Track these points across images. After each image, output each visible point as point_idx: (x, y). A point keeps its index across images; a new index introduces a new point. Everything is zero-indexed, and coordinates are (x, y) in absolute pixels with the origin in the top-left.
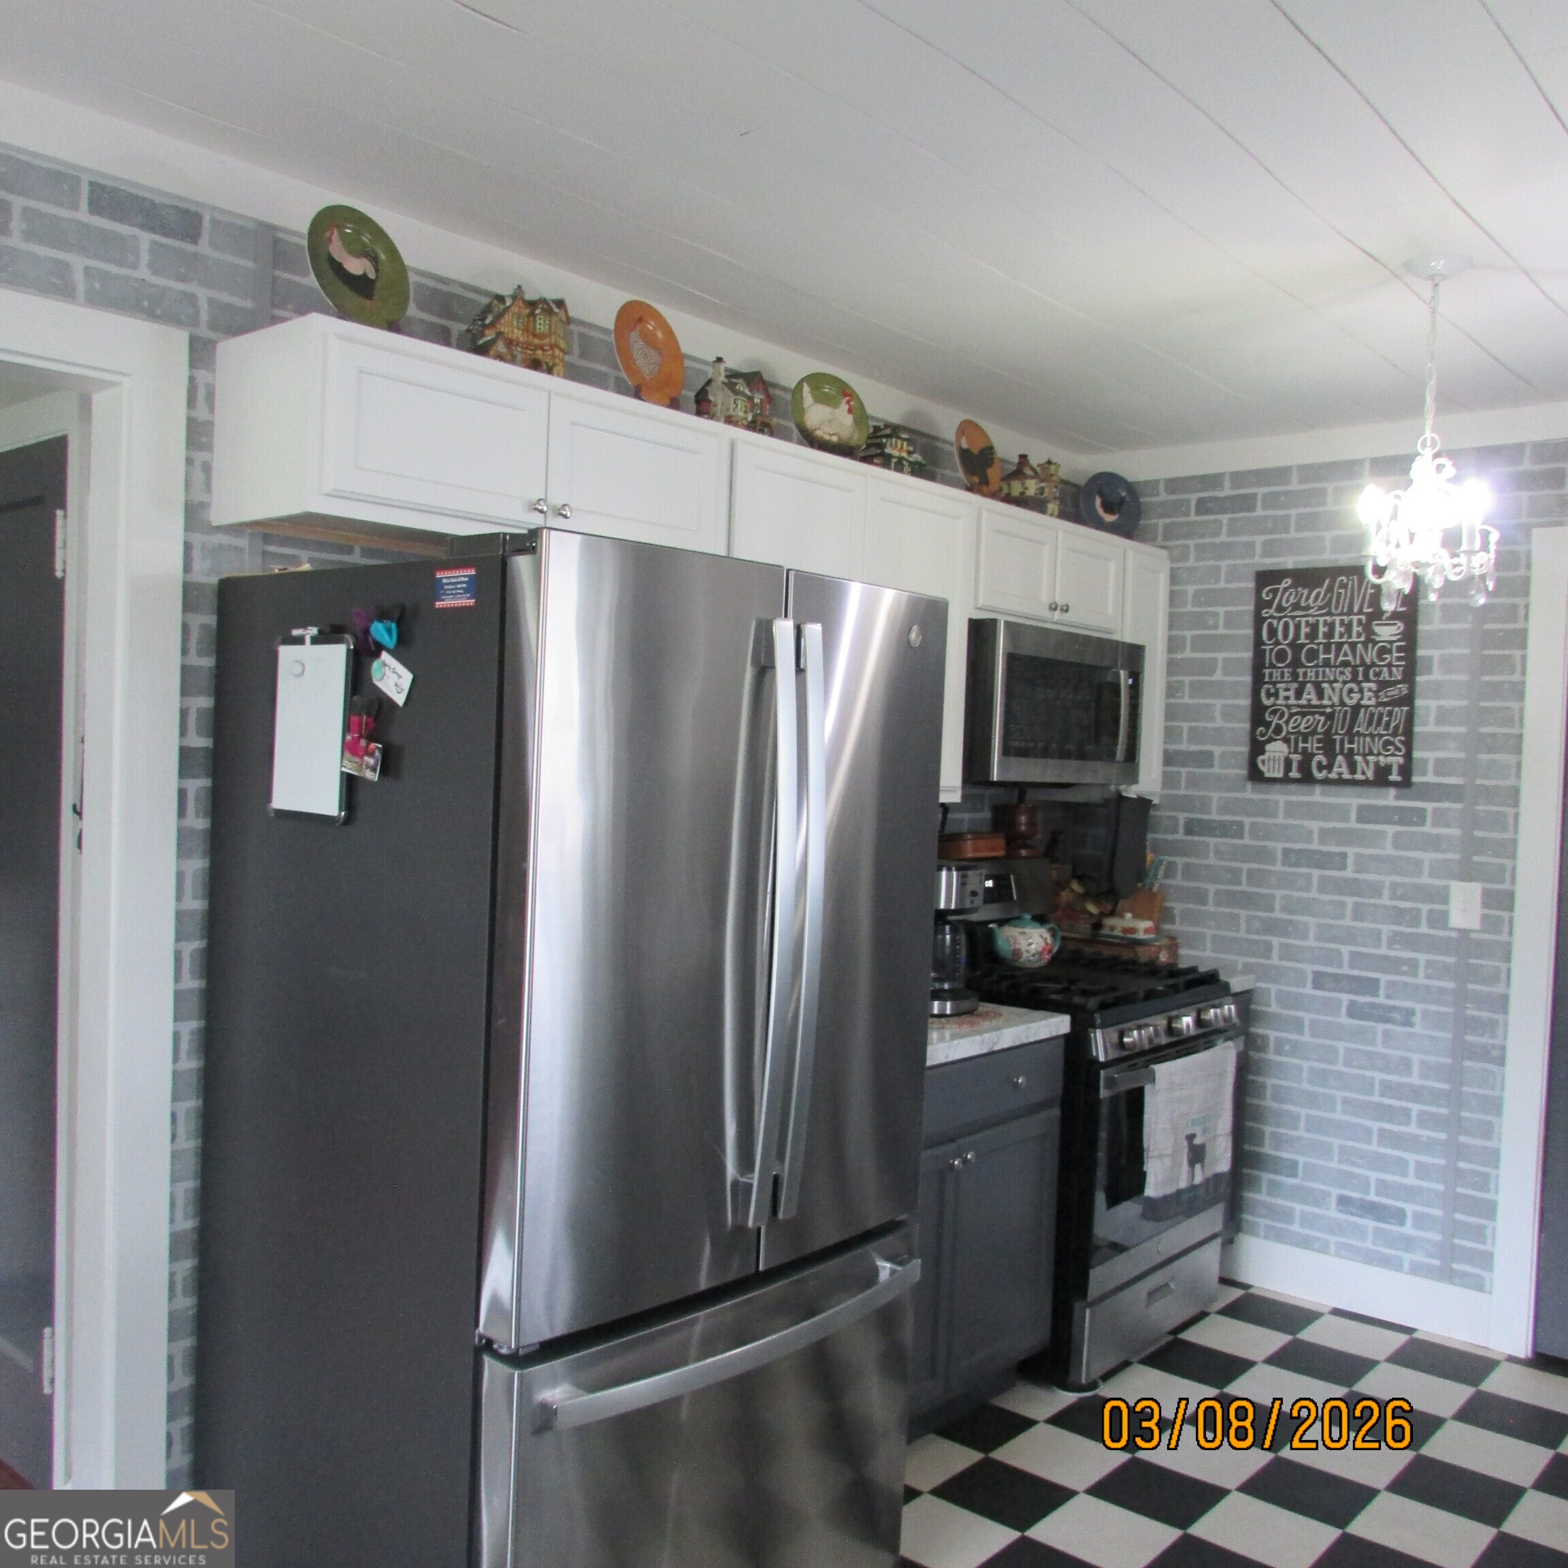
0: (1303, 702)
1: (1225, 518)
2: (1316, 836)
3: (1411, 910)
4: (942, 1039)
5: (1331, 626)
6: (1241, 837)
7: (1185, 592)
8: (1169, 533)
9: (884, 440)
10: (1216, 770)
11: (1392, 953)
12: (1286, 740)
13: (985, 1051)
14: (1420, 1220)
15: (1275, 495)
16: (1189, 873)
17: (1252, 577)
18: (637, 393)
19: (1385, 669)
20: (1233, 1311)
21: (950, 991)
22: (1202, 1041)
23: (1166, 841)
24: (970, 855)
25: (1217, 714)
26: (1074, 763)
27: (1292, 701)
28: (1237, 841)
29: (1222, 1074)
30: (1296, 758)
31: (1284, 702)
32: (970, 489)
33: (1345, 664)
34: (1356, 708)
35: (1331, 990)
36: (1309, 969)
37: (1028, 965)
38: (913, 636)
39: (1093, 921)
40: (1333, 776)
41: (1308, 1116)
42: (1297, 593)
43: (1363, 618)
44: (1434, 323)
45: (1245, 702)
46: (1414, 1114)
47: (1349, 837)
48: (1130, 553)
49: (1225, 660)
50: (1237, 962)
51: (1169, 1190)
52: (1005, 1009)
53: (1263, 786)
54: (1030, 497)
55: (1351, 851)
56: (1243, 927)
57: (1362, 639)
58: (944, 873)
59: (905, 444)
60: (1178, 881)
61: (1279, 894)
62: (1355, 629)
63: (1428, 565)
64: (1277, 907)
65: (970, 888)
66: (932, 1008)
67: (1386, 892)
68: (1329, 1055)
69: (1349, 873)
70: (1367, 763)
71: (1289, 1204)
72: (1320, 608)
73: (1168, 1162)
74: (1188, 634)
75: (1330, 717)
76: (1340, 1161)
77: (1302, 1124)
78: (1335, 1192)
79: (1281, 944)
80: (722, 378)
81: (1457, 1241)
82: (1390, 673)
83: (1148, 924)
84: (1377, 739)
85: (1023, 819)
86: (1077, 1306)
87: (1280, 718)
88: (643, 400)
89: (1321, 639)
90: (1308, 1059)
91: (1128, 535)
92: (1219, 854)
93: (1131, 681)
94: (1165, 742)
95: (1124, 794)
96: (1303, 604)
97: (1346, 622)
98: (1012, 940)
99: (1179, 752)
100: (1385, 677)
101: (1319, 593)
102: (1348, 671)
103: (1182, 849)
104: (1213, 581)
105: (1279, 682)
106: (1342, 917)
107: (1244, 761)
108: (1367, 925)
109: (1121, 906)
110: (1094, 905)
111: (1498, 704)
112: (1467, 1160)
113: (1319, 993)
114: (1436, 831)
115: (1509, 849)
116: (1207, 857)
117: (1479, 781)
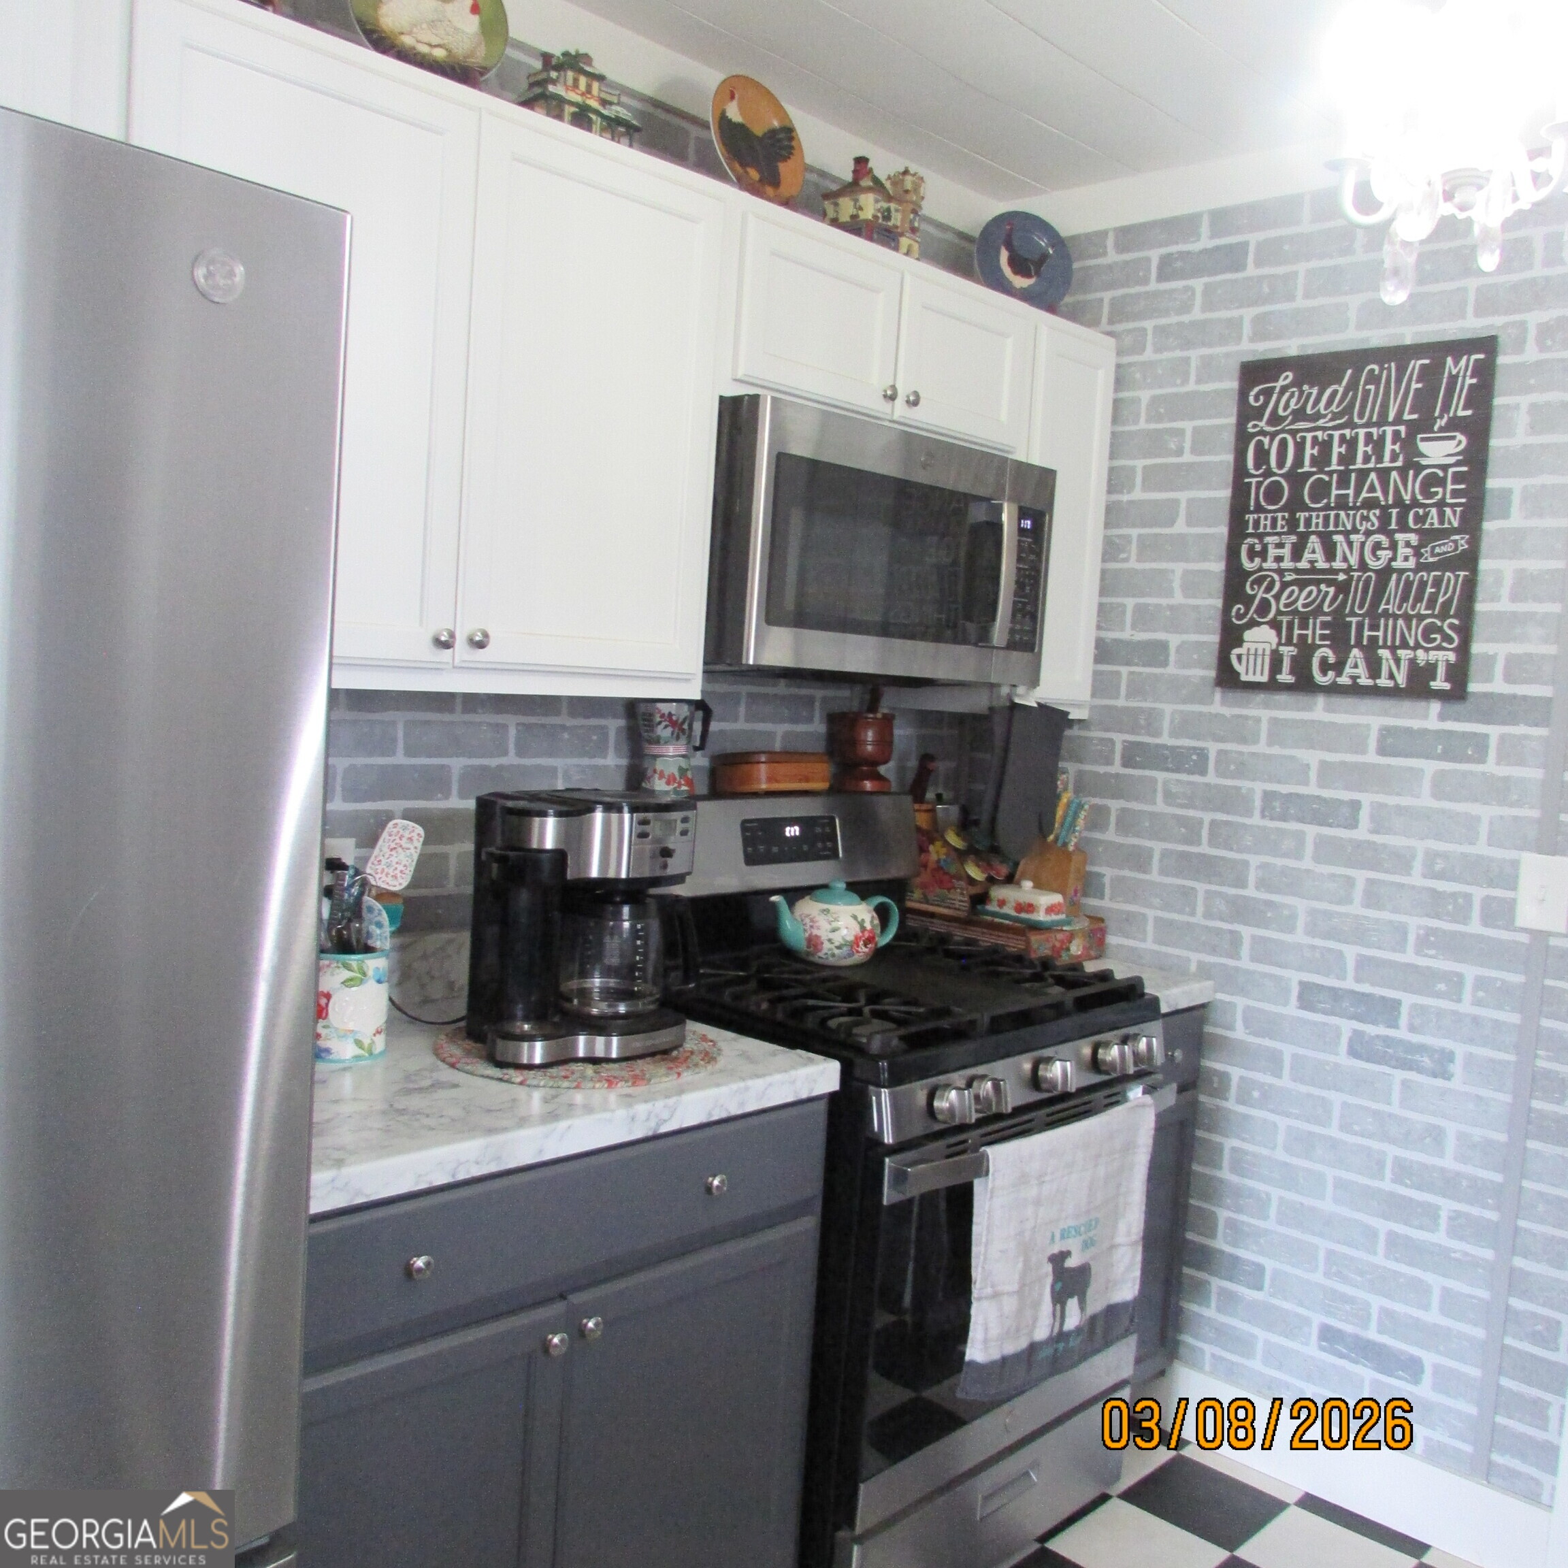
0: (1304, 565)
1: (1198, 284)
2: (1313, 775)
3: (1454, 895)
5: (1352, 444)
6: (1203, 771)
7: (1137, 401)
8: (1120, 312)
9: (557, 76)
10: (1171, 670)
11: (1422, 962)
12: (1275, 625)
13: (638, 1134)
14: (1445, 1381)
15: (1278, 243)
16: (1127, 823)
17: (1236, 373)
19: (1434, 511)
20: (1147, 1492)
21: (631, 1015)
22: (1101, 1094)
23: (1096, 774)
24: (763, 786)
25: (1176, 584)
27: (1287, 564)
28: (1196, 779)
29: (1129, 1147)
30: (1288, 651)
31: (1275, 566)
33: (1370, 504)
34: (1385, 573)
35: (1325, 1012)
36: (1294, 978)
39: (974, 890)
40: (1344, 680)
41: (1282, 1200)
42: (1301, 392)
43: (1402, 429)
45: (1218, 567)
46: (1444, 1215)
47: (1362, 776)
48: (1044, 331)
49: (1190, 502)
51: (1013, 1347)
52: (734, 1046)
53: (1233, 695)
54: (867, 221)
55: (1366, 799)
56: (1200, 909)
57: (1399, 463)
58: (599, 817)
59: (595, 85)
60: (1110, 835)
61: (1254, 860)
62: (1389, 446)
64: (1252, 878)
66: (574, 1046)
67: (1418, 865)
68: (1319, 1110)
69: (1362, 833)
70: (1397, 661)
71: (1248, 1328)
72: (1336, 416)
73: (1010, 1304)
74: (1140, 464)
75: (1343, 588)
76: (1327, 1274)
77: (1273, 1212)
78: (1318, 1319)
79: (1254, 938)
81: (1501, 1420)
82: (1441, 515)
83: (1057, 898)
84: (1414, 622)
85: (870, 735)
86: (840, 1539)
87: (1269, 589)
89: (1334, 465)
90: (1286, 1114)
91: (1051, 309)
92: (1169, 797)
93: (1027, 524)
94: (1099, 628)
95: (1017, 701)
96: (1309, 411)
97: (1375, 438)
98: (807, 920)
99: (1117, 641)
100: (1432, 524)
101: (1335, 393)
102: (1374, 514)
103: (1116, 788)
104: (1179, 381)
105: (1269, 534)
106: (1348, 900)
107: (1212, 658)
108: (1386, 915)
109: (1020, 868)
110: (978, 866)
112: (1526, 1296)
113: (1308, 1015)
114: (1503, 771)
116: (1152, 801)
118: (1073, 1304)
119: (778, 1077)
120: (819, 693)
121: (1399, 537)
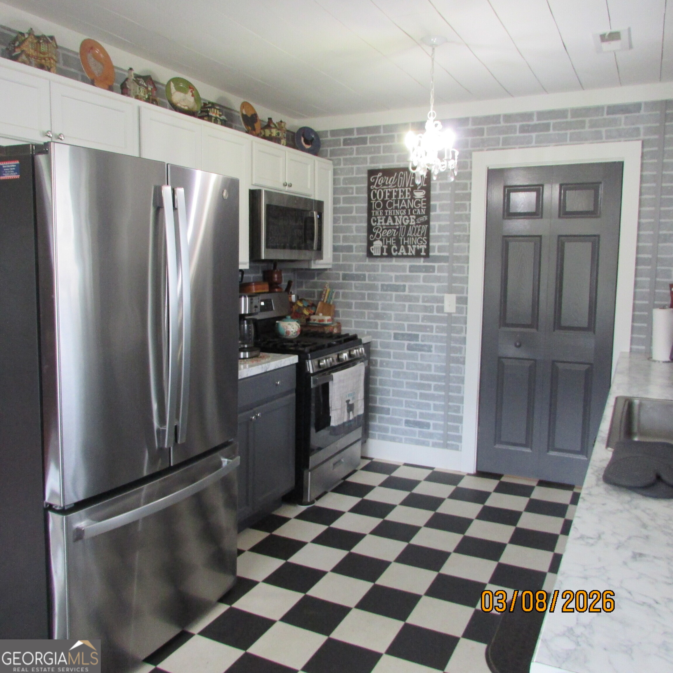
0: (387, 224)
1: (355, 147)
2: (393, 279)
3: (430, 306)
4: (245, 368)
5: (398, 192)
6: (365, 280)
7: (339, 179)
8: (333, 153)
9: (209, 109)
10: (354, 253)
11: (423, 324)
12: (381, 240)
13: (263, 371)
14: (436, 426)
15: (375, 137)
16: (345, 296)
17: (366, 172)
18: (92, 83)
19: (419, 210)
20: (366, 468)
21: (247, 348)
22: (351, 364)
23: (335, 283)
24: (254, 291)
25: (354, 230)
26: (296, 251)
27: (383, 224)
28: (363, 282)
29: (360, 375)
30: (385, 247)
31: (380, 224)
32: (247, 132)
33: (403, 208)
34: (408, 226)
35: (401, 340)
36: (392, 332)
38: (225, 194)
40: (400, 254)
41: (393, 390)
42: (384, 178)
43: (410, 189)
44: (433, 65)
45: (365, 225)
46: (432, 386)
47: (406, 278)
48: (316, 162)
49: (356, 207)
50: (364, 331)
51: (340, 422)
52: (272, 355)
53: (373, 259)
54: (274, 137)
55: (407, 284)
56: (366, 317)
57: (410, 198)
58: (243, 299)
59: (218, 111)
60: (341, 299)
61: (380, 302)
62: (407, 193)
63: (432, 165)
64: (380, 307)
65: (254, 304)
66: (240, 355)
67: (421, 300)
68: (401, 366)
69: (407, 293)
70: (413, 248)
71: (386, 425)
72: (393, 185)
73: (339, 412)
74: (342, 197)
76: (406, 407)
77: (391, 394)
78: (404, 419)
79: (381, 323)
80: (133, 77)
81: (449, 433)
82: (421, 211)
83: (329, 317)
84: (416, 238)
85: (276, 276)
86: (305, 472)
87: (379, 230)
88: (96, 86)
89: (394, 198)
90: (393, 368)
91: (316, 154)
92: (356, 288)
93: (319, 216)
94: (333, 242)
96: (386, 183)
97: (403, 191)
99: (339, 246)
100: (418, 213)
101: (393, 179)
102: (404, 211)
103: (341, 286)
104: (351, 174)
105: (378, 216)
106: (404, 310)
107: (365, 249)
108: (414, 313)
109: (317, 311)
111: (461, 223)
112: (452, 402)
113: (396, 341)
114: (439, 274)
115: (465, 280)
116: (351, 289)
117: (455, 254)
118: (351, 413)
119: (287, 359)
121: (411, 217)
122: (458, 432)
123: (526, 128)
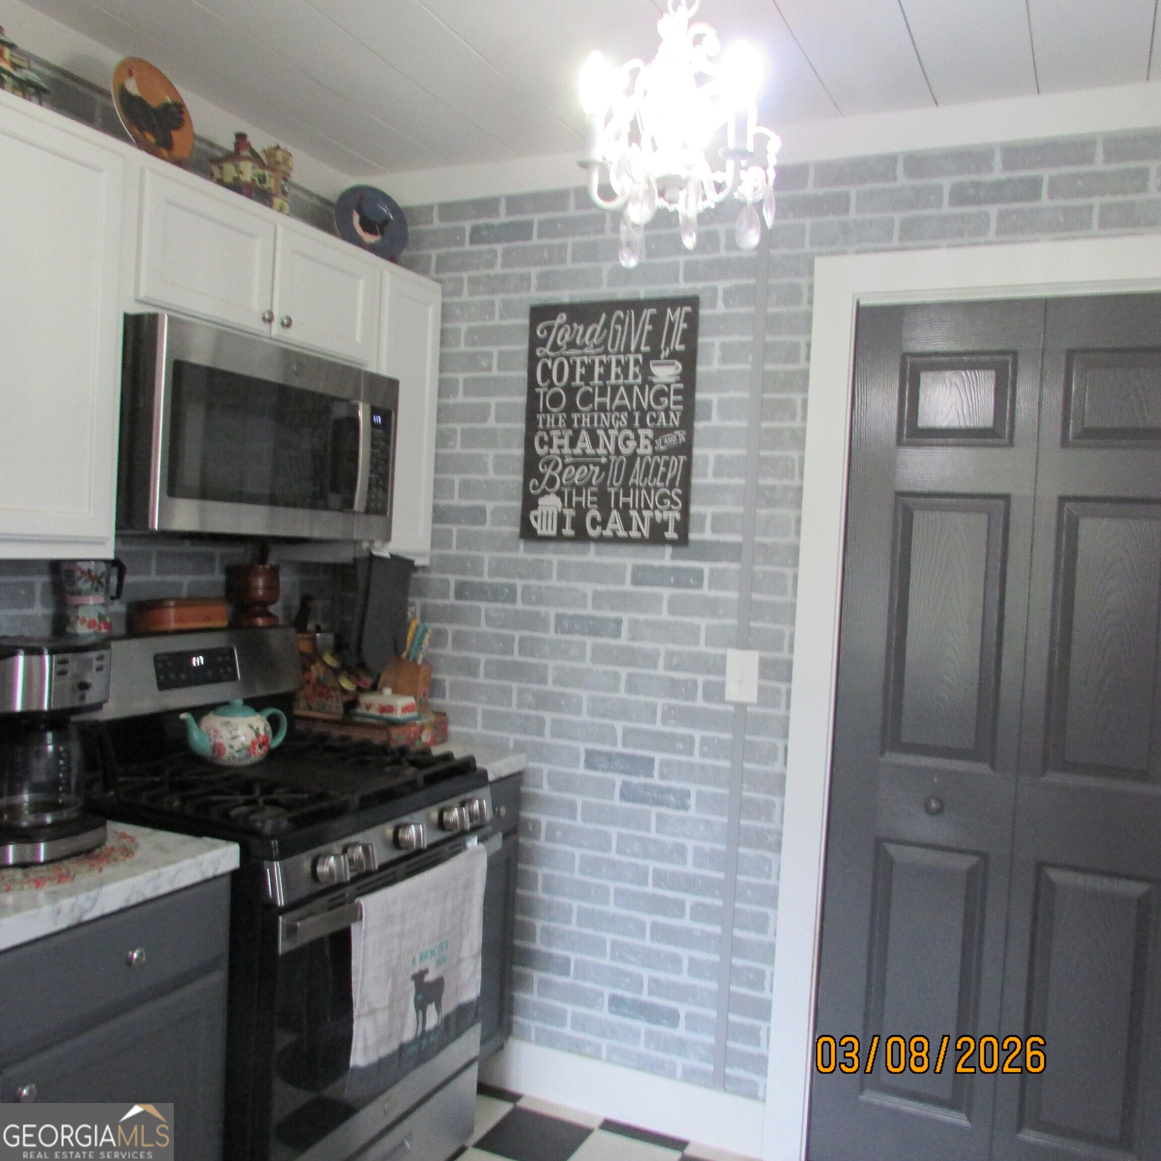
0: (577, 451)
1: (499, 248)
2: (589, 601)
3: (686, 682)
5: (607, 367)
6: (513, 601)
7: (458, 330)
8: (443, 265)
10: (488, 527)
11: (667, 729)
12: (560, 494)
13: (64, 924)
14: (694, 1022)
15: (553, 221)
16: (460, 641)
17: (526, 312)
19: (663, 415)
20: (492, 1142)
21: (57, 823)
23: (437, 607)
24: (173, 626)
25: (490, 465)
27: (566, 450)
28: (509, 606)
29: (469, 884)
30: (569, 513)
33: (621, 409)
34: (632, 458)
35: (604, 770)
36: (582, 747)
37: (233, 763)
39: (346, 698)
40: (608, 533)
41: (580, 909)
42: (572, 328)
43: (640, 357)
45: (519, 452)
46: (688, 906)
47: (622, 601)
48: (387, 276)
49: (498, 405)
50: (508, 740)
51: (386, 1050)
52: (154, 840)
53: (533, 545)
54: (246, 183)
55: (626, 617)
56: (515, 702)
57: (639, 381)
58: (22, 661)
59: (8, 52)
60: (449, 650)
61: (551, 664)
62: (632, 369)
64: (550, 678)
66: (4, 855)
67: (661, 662)
68: (602, 841)
69: (623, 641)
70: (643, 519)
71: (558, 1004)
72: (595, 347)
73: (382, 1018)
74: (461, 377)
76: (613, 958)
77: (574, 918)
78: (608, 991)
79: (553, 720)
81: (731, 1044)
82: (668, 417)
83: (410, 700)
84: (653, 491)
85: (261, 582)
87: (554, 469)
89: (596, 381)
90: (581, 846)
91: (393, 259)
92: (490, 620)
93: (378, 419)
94: (435, 497)
95: (375, 553)
96: (578, 342)
97: (623, 362)
98: (212, 733)
99: (449, 508)
100: (662, 423)
101: (595, 330)
102: (624, 416)
103: (454, 616)
104: (487, 317)
105: (554, 429)
106: (616, 689)
107: (517, 518)
108: (641, 698)
109: (382, 680)
110: (349, 678)
111: (777, 453)
112: (743, 956)
113: (591, 773)
114: (713, 594)
115: (788, 613)
116: (478, 624)
117: (758, 539)
118: (431, 1009)
119: (187, 862)
120: (218, 551)
121: (642, 432)
122: (758, 1044)
123: (971, 191)
